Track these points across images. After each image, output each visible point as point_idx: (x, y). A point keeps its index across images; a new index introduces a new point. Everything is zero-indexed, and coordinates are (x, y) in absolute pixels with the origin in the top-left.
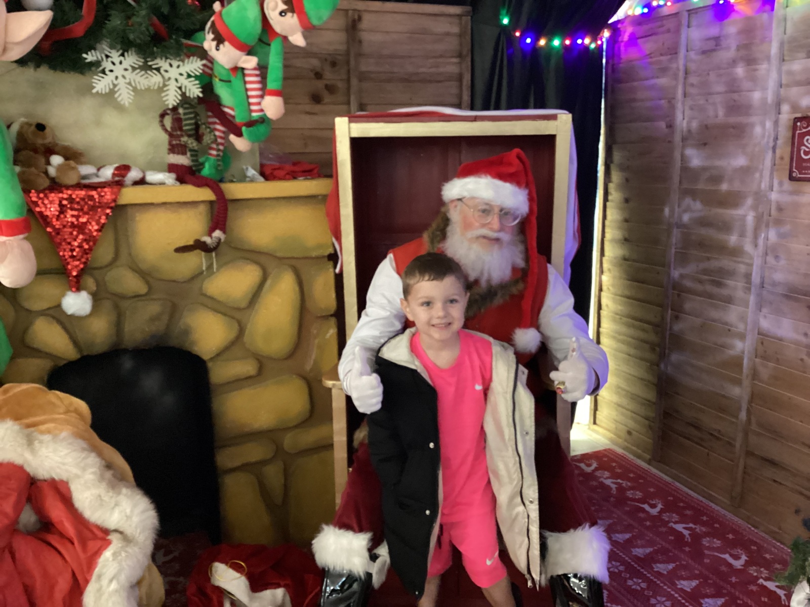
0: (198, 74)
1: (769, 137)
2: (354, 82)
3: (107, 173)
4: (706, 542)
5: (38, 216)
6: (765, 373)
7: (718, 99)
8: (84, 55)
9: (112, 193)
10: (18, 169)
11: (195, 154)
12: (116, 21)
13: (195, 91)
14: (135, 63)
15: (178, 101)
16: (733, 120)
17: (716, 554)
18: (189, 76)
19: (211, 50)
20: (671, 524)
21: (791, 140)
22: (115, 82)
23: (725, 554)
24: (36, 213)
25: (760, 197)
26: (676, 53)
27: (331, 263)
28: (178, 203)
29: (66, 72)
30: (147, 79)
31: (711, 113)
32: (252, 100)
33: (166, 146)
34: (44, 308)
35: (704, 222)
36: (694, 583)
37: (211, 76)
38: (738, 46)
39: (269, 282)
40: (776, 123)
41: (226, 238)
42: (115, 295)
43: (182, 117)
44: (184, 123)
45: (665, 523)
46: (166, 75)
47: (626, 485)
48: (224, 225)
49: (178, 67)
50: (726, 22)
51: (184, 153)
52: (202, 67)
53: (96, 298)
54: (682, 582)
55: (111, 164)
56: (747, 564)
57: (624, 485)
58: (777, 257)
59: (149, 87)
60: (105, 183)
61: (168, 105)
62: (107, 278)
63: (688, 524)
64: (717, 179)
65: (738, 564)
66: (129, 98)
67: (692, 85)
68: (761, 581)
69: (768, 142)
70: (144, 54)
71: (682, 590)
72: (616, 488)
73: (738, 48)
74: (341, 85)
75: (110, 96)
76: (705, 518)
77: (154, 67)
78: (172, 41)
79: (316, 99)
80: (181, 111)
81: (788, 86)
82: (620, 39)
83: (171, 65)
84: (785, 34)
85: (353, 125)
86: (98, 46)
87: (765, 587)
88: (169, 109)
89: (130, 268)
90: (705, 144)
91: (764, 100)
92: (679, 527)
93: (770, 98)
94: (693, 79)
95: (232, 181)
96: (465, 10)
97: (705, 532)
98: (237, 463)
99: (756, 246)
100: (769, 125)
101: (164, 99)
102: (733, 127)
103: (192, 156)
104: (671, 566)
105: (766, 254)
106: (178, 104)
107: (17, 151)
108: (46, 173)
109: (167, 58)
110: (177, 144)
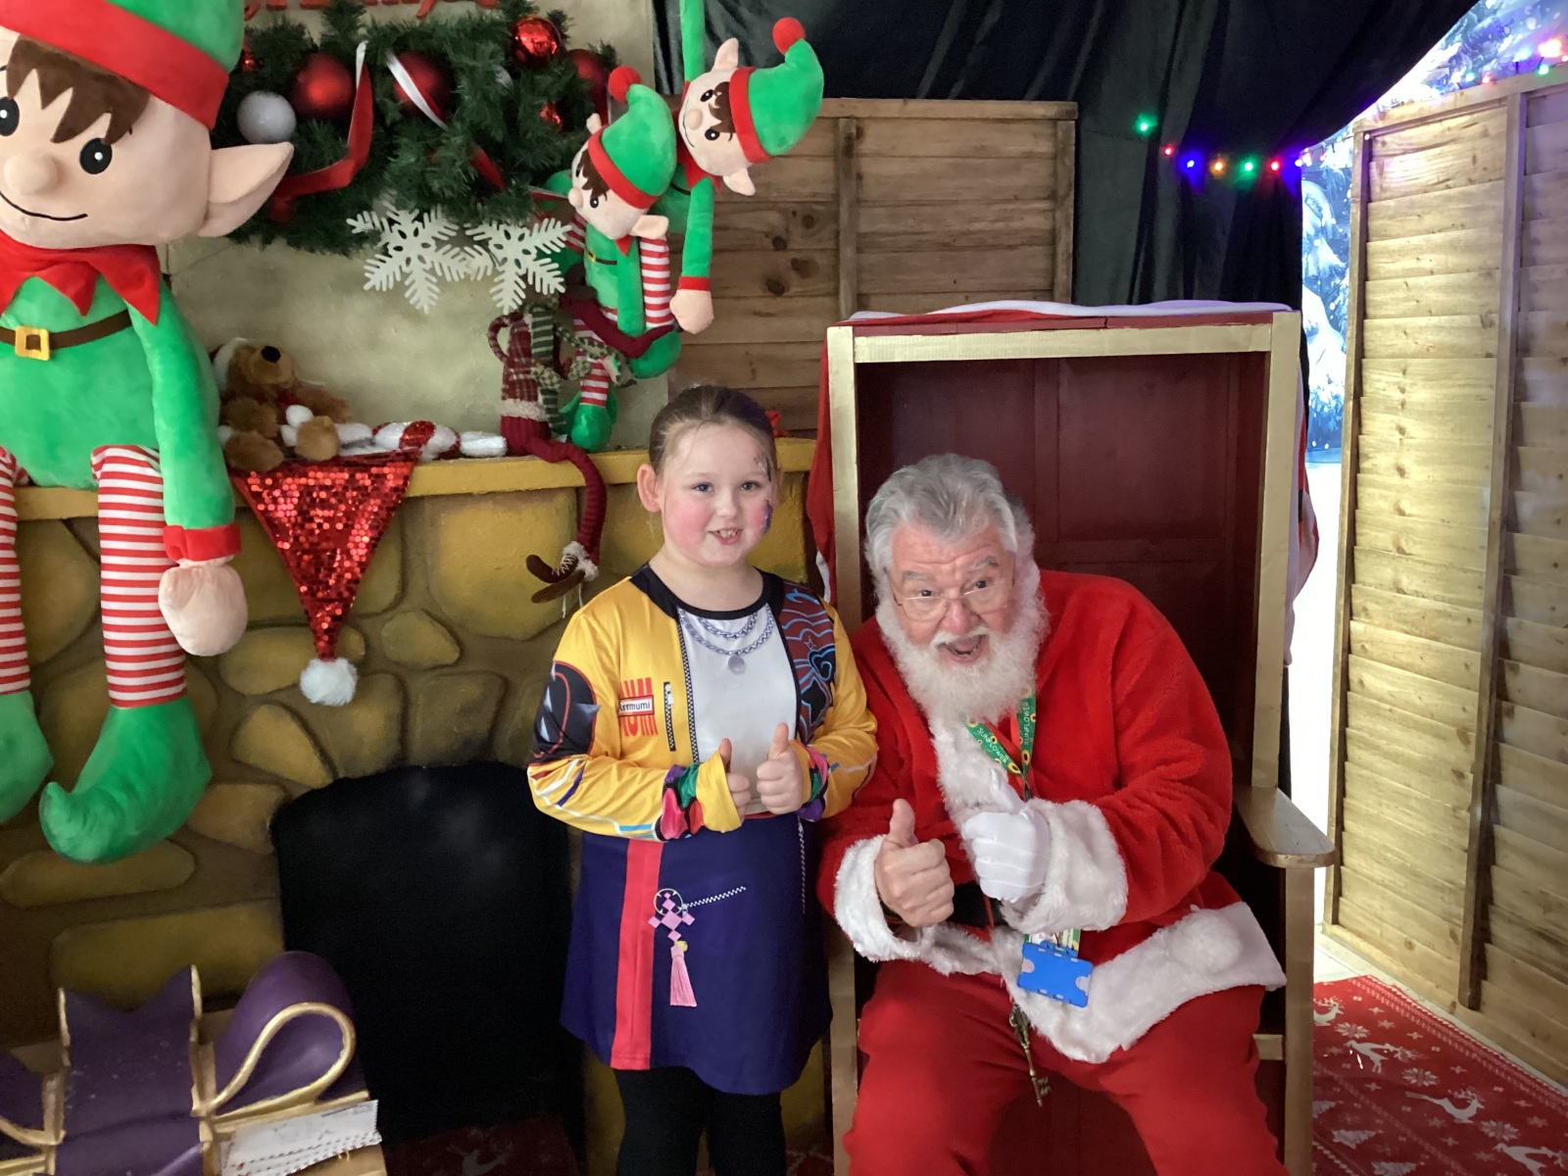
0: (558, 250)
2: (847, 252)
3: (391, 438)
5: (261, 519)
8: (350, 221)
9: (396, 477)
10: (226, 433)
11: (553, 398)
12: (407, 158)
13: (551, 282)
14: (440, 233)
15: (520, 302)
18: (541, 255)
19: (582, 206)
20: (1500, 1146)
22: (405, 269)
24: (258, 515)
28: (517, 492)
29: (318, 252)
30: (465, 263)
33: (499, 384)
34: (269, 690)
37: (581, 252)
42: (401, 665)
43: (530, 331)
44: (533, 341)
46: (499, 254)
47: (1404, 1055)
49: (521, 238)
51: (533, 398)
53: (365, 670)
55: (399, 421)
57: (1398, 1056)
59: (467, 277)
60: (386, 455)
61: (502, 308)
62: (385, 634)
66: (431, 298)
67: (1537, 241)
70: (458, 217)
72: (1382, 1061)
74: (822, 260)
75: (396, 295)
77: (476, 238)
78: (510, 190)
79: (776, 287)
80: (528, 319)
83: (508, 235)
85: (862, 341)
86: (376, 202)
88: (505, 316)
89: (428, 613)
92: (1518, 1154)
94: (1538, 231)
95: (618, 448)
96: (1064, 108)
101: (495, 298)
103: (546, 401)
106: (521, 308)
107: (226, 398)
108: (279, 439)
109: (500, 223)
110: (519, 381)
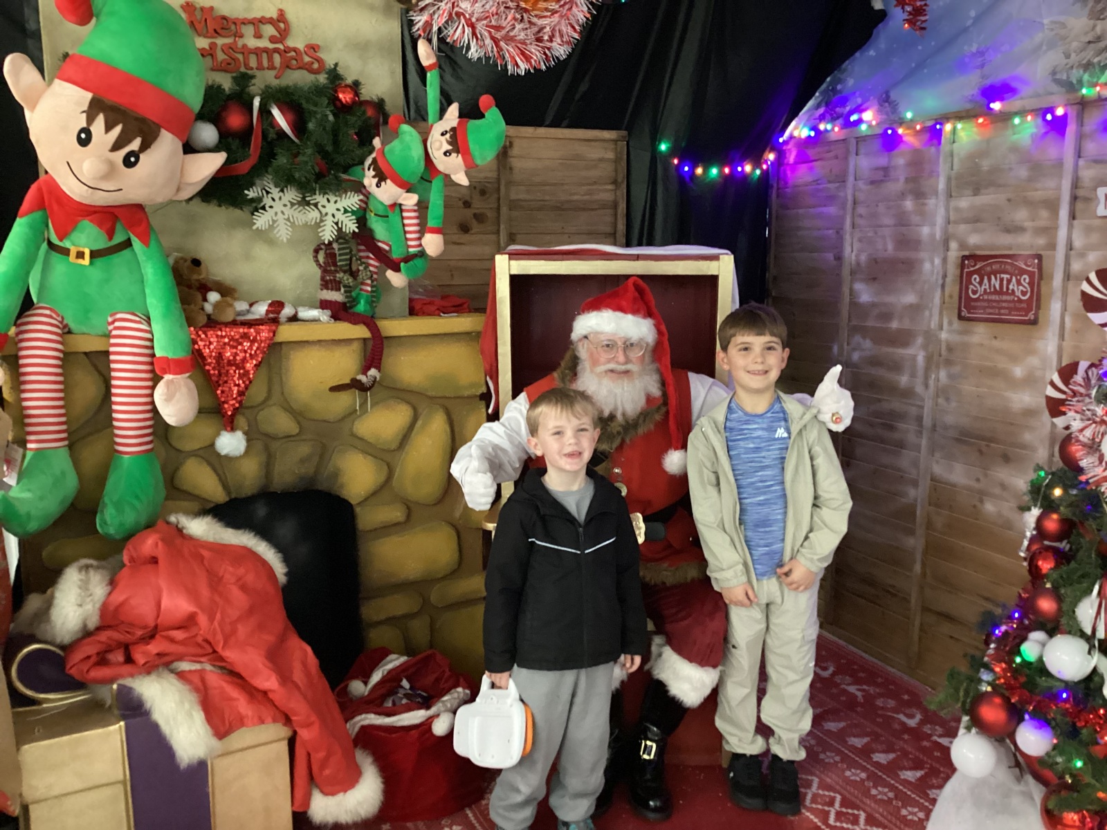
0: (355, 209)
1: (938, 273)
2: (504, 210)
3: (261, 310)
4: (879, 702)
6: (939, 522)
7: (887, 232)
8: (246, 192)
9: (269, 331)
11: (349, 289)
12: (282, 160)
13: (351, 226)
14: (293, 199)
15: (334, 236)
16: (902, 255)
17: (890, 714)
18: (346, 211)
19: (371, 186)
20: (844, 686)
21: (958, 279)
22: (275, 218)
23: (898, 713)
25: (930, 337)
26: (844, 182)
27: (483, 404)
28: (334, 340)
29: (223, 206)
30: (305, 215)
31: (880, 246)
32: (409, 236)
33: (319, 282)
34: (198, 447)
35: (875, 362)
36: (866, 740)
38: (906, 179)
39: (419, 423)
40: (945, 260)
41: (380, 377)
42: (267, 435)
43: (337, 252)
44: (338, 258)
45: (837, 685)
46: (324, 211)
48: (380, 364)
49: (336, 202)
50: (895, 152)
51: (338, 289)
52: (359, 202)
53: (249, 438)
54: (853, 739)
55: (264, 301)
56: (922, 723)
58: (947, 399)
59: (306, 223)
60: (261, 320)
61: (323, 240)
62: (258, 418)
63: (862, 685)
64: (887, 316)
65: (912, 723)
66: (287, 234)
67: (861, 216)
68: (935, 738)
69: (937, 280)
70: (303, 190)
71: (853, 746)
73: (907, 180)
75: (269, 232)
76: (880, 680)
77: (311, 202)
78: (331, 177)
79: (465, 228)
80: (335, 246)
81: (956, 222)
82: (786, 161)
83: (328, 201)
84: (952, 169)
85: (513, 263)
86: (258, 182)
87: (939, 743)
88: (324, 244)
89: (283, 408)
90: (874, 279)
91: (932, 235)
92: (852, 689)
93: (938, 234)
94: (861, 210)
96: (620, 134)
97: (878, 694)
98: (382, 617)
99: (926, 386)
100: (937, 261)
101: (321, 234)
102: (903, 263)
103: (345, 292)
104: (842, 725)
105: (938, 396)
106: (333, 239)
108: (203, 309)
109: (325, 193)
110: (331, 280)
